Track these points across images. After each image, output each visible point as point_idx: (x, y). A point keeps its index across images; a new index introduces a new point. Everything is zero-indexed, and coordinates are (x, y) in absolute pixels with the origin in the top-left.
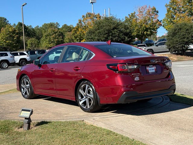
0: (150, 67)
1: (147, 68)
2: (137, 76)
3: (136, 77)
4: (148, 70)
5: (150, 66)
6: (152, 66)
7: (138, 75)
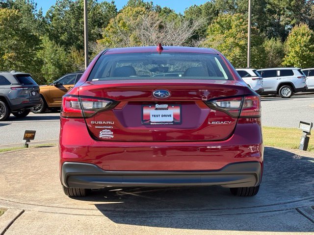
0: (157, 109)
1: (146, 111)
2: (108, 129)
3: (104, 129)
4: (149, 116)
5: (157, 106)
6: (166, 106)
7: (109, 125)
